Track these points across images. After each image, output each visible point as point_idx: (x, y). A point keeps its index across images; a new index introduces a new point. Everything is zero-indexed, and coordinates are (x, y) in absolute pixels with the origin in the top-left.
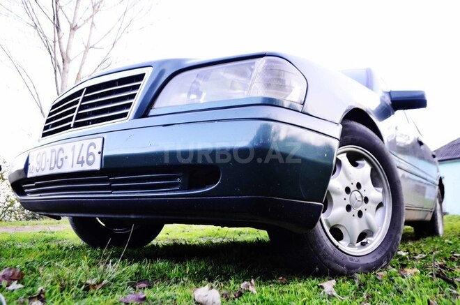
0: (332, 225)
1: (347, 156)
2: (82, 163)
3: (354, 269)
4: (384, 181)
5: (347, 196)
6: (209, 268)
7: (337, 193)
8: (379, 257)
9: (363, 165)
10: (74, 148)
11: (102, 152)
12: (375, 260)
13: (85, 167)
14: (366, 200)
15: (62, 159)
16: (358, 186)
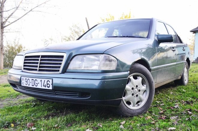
0: (127, 101)
1: (133, 77)
2: (45, 86)
3: (134, 114)
4: (147, 82)
5: (132, 91)
6: (88, 116)
7: (129, 90)
8: (143, 109)
9: (139, 78)
10: (41, 81)
11: (52, 84)
12: (141, 110)
13: (47, 88)
14: (139, 91)
15: (37, 83)
16: (137, 86)
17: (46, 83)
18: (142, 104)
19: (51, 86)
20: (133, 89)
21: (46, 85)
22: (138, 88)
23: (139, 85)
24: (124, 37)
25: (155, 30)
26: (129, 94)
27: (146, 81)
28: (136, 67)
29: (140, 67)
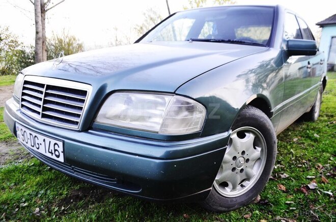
0: (221, 182)
1: (238, 134)
2: (52, 154)
4: (263, 143)
5: (234, 162)
7: (227, 162)
8: (251, 195)
9: (249, 137)
10: (44, 140)
11: (63, 152)
12: (248, 197)
13: (54, 157)
14: (247, 160)
15: (38, 144)
16: (243, 153)
17: (52, 148)
18: (249, 185)
19: (62, 155)
20: (235, 158)
21: (53, 152)
22: (245, 156)
23: (247, 150)
24: (223, 41)
25: (282, 26)
26: (226, 170)
27: (262, 141)
28: (245, 115)
29: (254, 115)
